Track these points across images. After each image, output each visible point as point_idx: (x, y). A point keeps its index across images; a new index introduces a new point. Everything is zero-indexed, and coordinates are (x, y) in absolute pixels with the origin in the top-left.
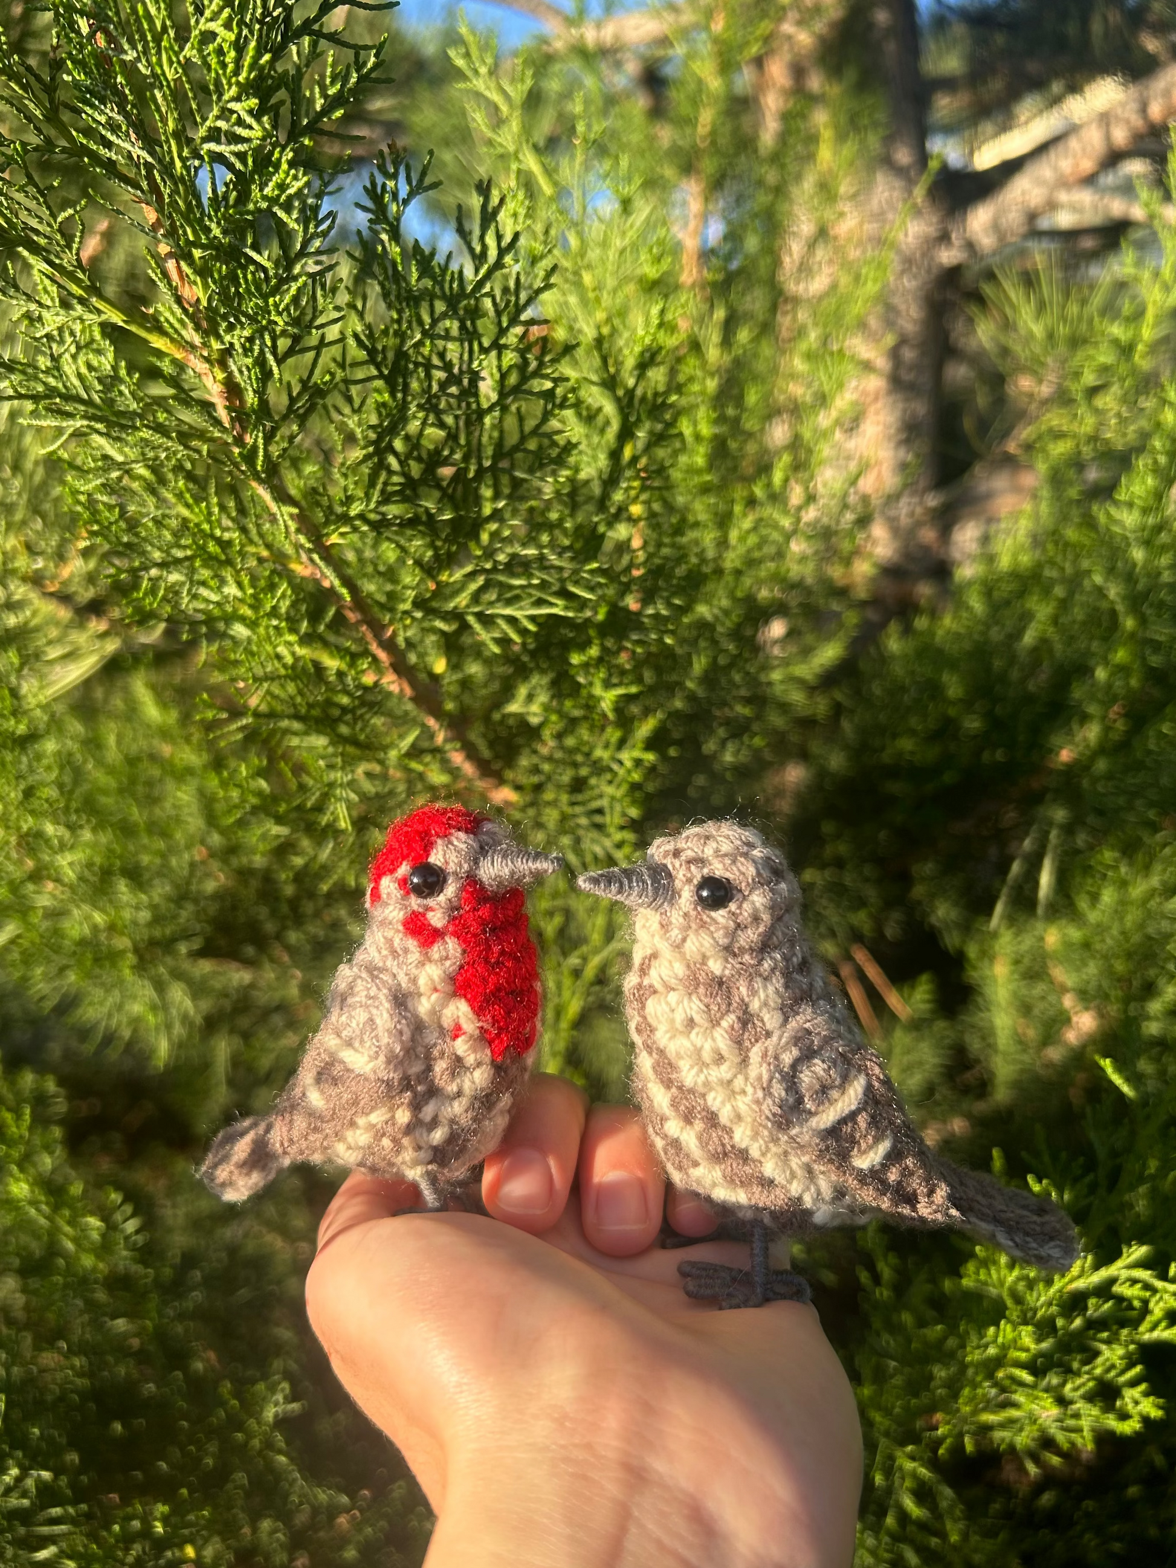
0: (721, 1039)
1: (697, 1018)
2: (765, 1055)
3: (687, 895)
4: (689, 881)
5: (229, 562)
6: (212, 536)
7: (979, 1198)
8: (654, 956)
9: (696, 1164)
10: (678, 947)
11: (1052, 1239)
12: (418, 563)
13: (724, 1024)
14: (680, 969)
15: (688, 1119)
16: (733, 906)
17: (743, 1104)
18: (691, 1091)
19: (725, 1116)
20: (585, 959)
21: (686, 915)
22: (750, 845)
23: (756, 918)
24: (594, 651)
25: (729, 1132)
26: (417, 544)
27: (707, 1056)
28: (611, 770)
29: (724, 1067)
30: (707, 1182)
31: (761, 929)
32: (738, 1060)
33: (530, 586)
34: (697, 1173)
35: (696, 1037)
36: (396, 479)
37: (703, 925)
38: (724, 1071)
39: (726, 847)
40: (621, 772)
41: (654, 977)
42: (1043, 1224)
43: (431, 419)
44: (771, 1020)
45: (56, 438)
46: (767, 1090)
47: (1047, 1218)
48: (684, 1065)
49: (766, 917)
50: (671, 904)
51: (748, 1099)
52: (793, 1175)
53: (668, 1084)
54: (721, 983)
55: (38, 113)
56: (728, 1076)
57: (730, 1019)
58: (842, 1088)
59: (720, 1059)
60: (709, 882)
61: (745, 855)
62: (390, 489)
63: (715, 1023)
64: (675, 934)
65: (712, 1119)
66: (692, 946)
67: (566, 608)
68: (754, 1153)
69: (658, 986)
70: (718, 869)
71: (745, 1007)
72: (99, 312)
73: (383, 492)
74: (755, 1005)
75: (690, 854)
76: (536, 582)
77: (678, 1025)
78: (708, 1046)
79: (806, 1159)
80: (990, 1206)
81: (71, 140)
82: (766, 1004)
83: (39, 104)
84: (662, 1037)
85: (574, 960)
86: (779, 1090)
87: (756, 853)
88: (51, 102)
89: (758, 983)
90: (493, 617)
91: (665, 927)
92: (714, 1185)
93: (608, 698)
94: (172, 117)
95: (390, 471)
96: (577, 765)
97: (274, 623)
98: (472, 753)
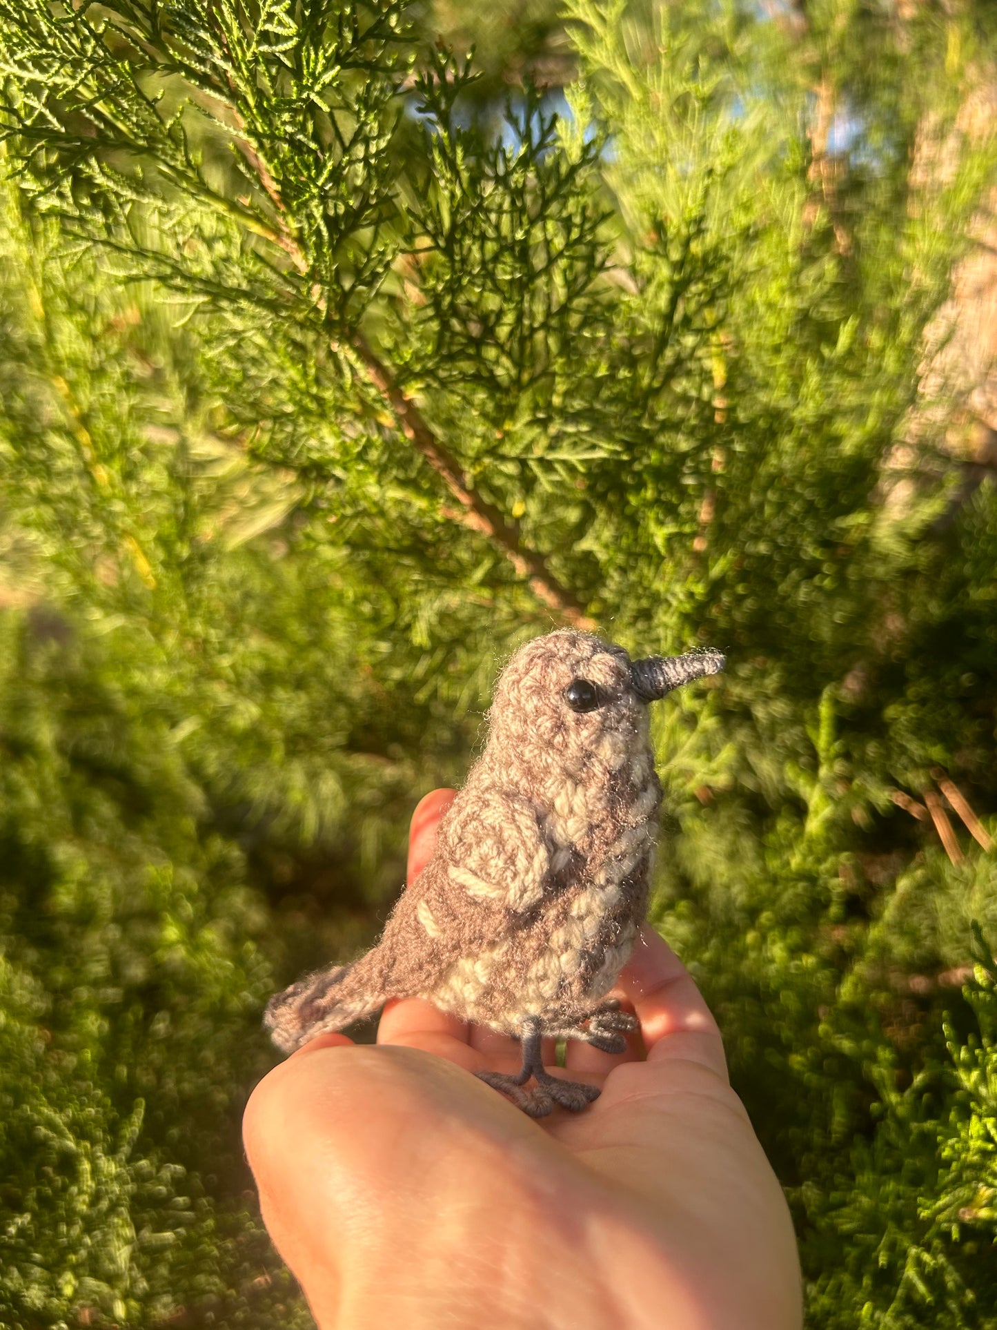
5: (323, 416)
6: (308, 393)
12: (484, 415)
24: (649, 494)
26: (481, 396)
28: (667, 601)
33: (582, 434)
36: (458, 340)
40: (675, 603)
43: (489, 284)
45: (183, 314)
55: (142, 35)
62: (455, 348)
72: (209, 205)
73: (448, 351)
76: (586, 430)
81: (171, 58)
83: (143, 28)
88: (154, 26)
90: (551, 461)
93: (659, 535)
94: (235, 25)
95: (454, 334)
96: (639, 598)
97: (361, 467)
98: (552, 584)
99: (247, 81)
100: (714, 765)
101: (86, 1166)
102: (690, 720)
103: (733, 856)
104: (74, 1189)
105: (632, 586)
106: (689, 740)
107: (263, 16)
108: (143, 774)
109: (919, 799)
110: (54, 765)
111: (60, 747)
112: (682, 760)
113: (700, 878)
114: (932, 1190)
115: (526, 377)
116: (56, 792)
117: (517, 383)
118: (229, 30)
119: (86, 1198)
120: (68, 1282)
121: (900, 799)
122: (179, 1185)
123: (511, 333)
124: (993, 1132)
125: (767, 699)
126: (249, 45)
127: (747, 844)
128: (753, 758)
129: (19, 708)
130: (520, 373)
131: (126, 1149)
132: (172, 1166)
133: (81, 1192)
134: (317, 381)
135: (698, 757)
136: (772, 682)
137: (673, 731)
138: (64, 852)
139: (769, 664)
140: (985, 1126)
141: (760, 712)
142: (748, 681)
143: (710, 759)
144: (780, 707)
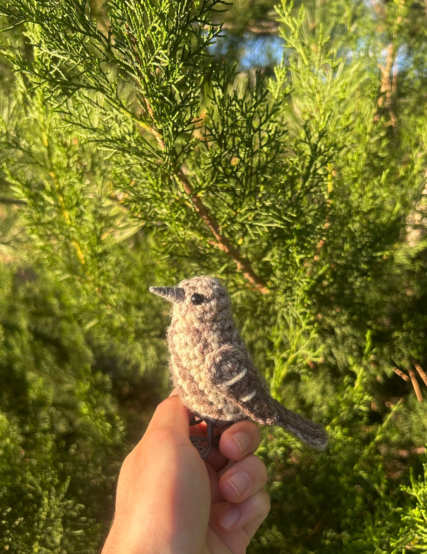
0: (196, 351)
1: (188, 343)
2: (210, 357)
3: (188, 299)
4: (190, 294)
5: (163, 201)
6: (158, 191)
7: (292, 419)
8: (177, 320)
9: (187, 395)
10: (184, 317)
11: (318, 437)
12: (229, 205)
13: (198, 345)
14: (184, 325)
15: (184, 378)
16: (203, 304)
17: (202, 374)
18: (186, 369)
19: (196, 378)
20: (289, 354)
21: (187, 306)
22: (213, 284)
23: (211, 309)
24: (295, 241)
25: (198, 384)
26: (229, 198)
27: (191, 356)
28: (299, 285)
29: (197, 361)
30: (190, 402)
31: (213, 314)
32: (202, 358)
33: (269, 215)
34: (188, 398)
35: (187, 350)
36: (221, 175)
37: (192, 310)
38: (196, 362)
39: (205, 284)
40: (302, 286)
41: (176, 328)
42: (314, 432)
44: (214, 346)
46: (210, 370)
47: (317, 430)
48: (184, 359)
49: (215, 309)
50: (183, 301)
51: (203, 373)
52: (219, 402)
53: (178, 366)
54: (198, 331)
56: (198, 364)
57: (200, 345)
58: (238, 372)
59: (196, 358)
60: (196, 295)
61: (210, 287)
62: (219, 179)
63: (195, 345)
64: (183, 312)
65: (192, 379)
66: (188, 317)
67: (281, 225)
68: (206, 392)
69: (178, 331)
70: (200, 291)
71: (206, 341)
73: (216, 179)
74: (209, 340)
75: (191, 285)
76: (271, 214)
77: (182, 345)
78: (191, 353)
79: (224, 396)
80: (295, 423)
82: (213, 340)
84: (177, 349)
85: (284, 355)
86: (214, 370)
87: (215, 287)
88: (109, 45)
89: (211, 333)
90: (255, 226)
91: (180, 309)
92: (193, 404)
93: (298, 258)
94: (143, 53)
95: (219, 172)
96: (288, 282)
97: (177, 223)
98: (252, 274)
99: (146, 73)
100: (316, 354)
101: (46, 501)
102: (307, 334)
103: (324, 392)
104: (41, 510)
105: (285, 277)
106: (306, 342)
107: (156, 53)
108: (66, 343)
109: (406, 372)
110: (27, 337)
111: (29, 328)
112: (302, 351)
113: (309, 401)
114: (396, 535)
115: (247, 192)
116: (28, 348)
117: (243, 194)
118: (141, 54)
119: (45, 513)
120: (36, 547)
121: (398, 372)
122: (82, 513)
123: (243, 174)
124: (424, 515)
125: (341, 325)
126: (149, 61)
127: (330, 388)
128: (334, 350)
129: (12, 310)
130: (245, 190)
131: (62, 496)
132: (79, 505)
133: (43, 511)
134: (162, 186)
135: (309, 350)
136: (344, 318)
137: (299, 338)
138: (31, 375)
139: (344, 311)
140: (421, 513)
141: (338, 331)
142: (334, 317)
143: (314, 351)
144: (347, 330)
